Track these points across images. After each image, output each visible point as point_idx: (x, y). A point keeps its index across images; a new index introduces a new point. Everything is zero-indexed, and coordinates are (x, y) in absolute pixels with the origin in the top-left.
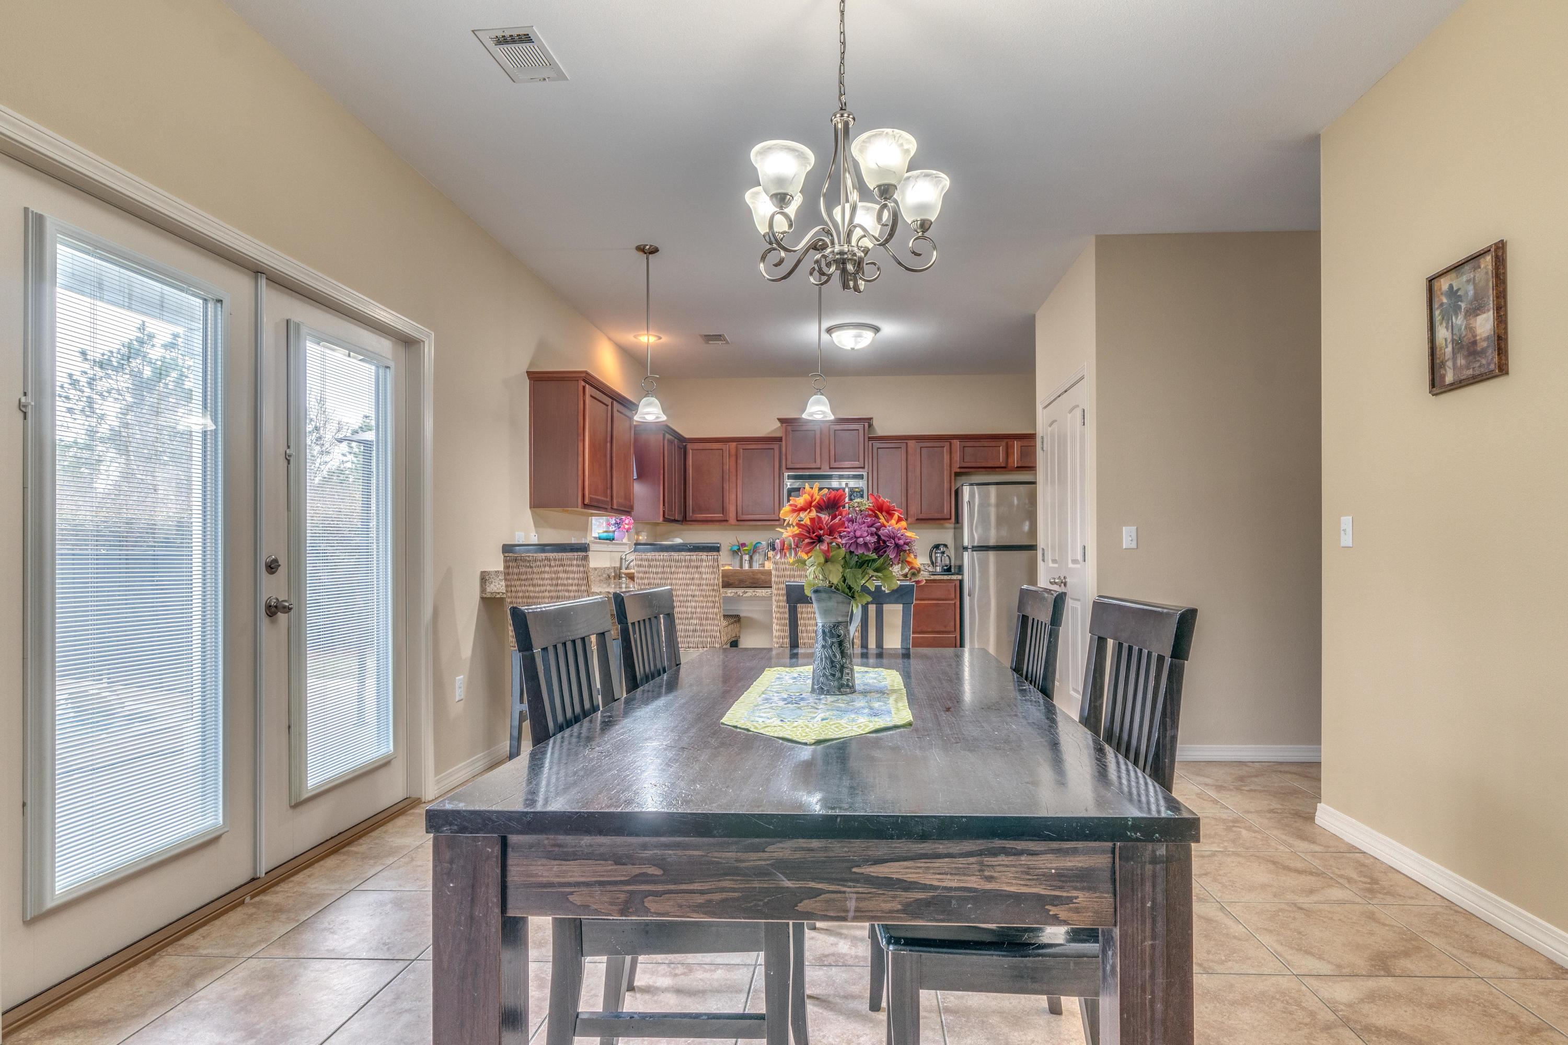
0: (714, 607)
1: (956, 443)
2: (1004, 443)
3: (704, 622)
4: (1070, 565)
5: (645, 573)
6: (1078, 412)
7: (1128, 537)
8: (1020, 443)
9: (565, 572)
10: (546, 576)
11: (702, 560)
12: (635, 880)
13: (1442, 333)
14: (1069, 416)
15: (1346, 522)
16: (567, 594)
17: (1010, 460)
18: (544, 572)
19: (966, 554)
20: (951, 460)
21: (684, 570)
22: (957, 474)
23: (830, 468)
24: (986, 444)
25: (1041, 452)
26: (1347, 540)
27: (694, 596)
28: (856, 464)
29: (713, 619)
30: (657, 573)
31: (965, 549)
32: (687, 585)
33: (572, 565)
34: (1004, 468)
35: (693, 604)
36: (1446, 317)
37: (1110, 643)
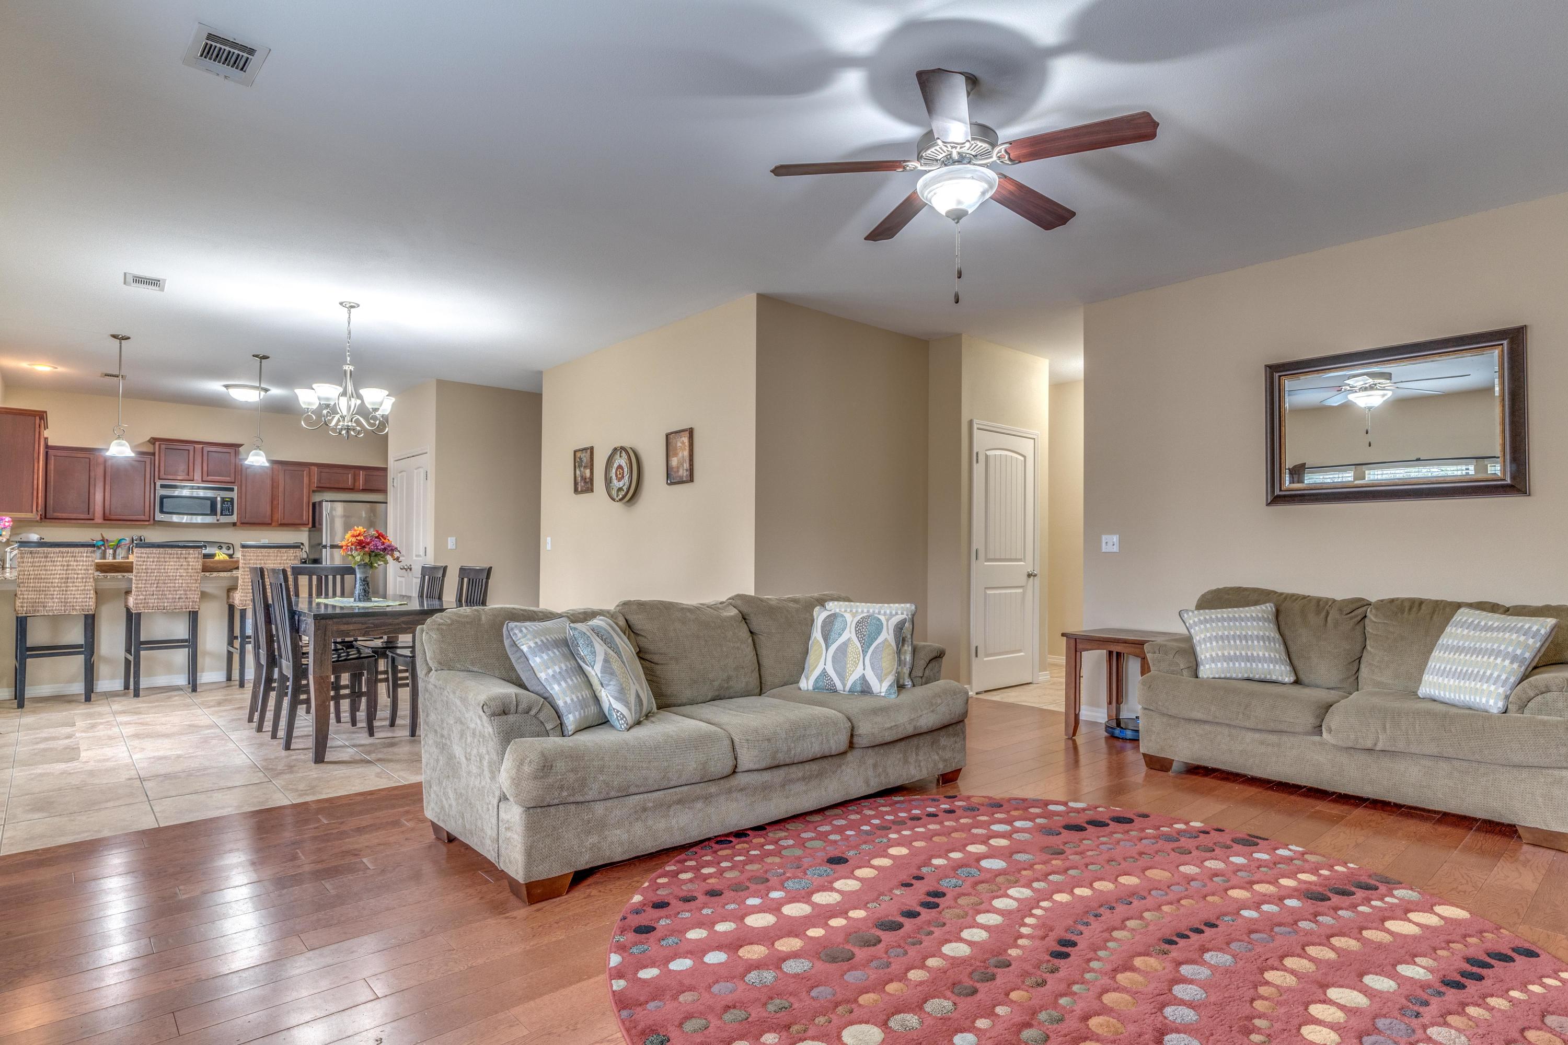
0: (195, 583)
1: (315, 469)
2: (352, 471)
3: (188, 593)
4: (415, 558)
5: (144, 561)
6: (422, 471)
7: (451, 543)
8: (364, 473)
9: (76, 561)
10: (58, 564)
11: (189, 554)
12: (367, 628)
13: (578, 472)
14: (415, 471)
15: (549, 539)
16: (76, 576)
17: (357, 484)
18: (57, 561)
19: (324, 550)
20: (310, 481)
21: (175, 560)
22: (314, 491)
23: (202, 481)
24: (338, 471)
25: (392, 488)
26: (549, 547)
27: (181, 576)
28: (228, 479)
29: (195, 591)
30: (153, 562)
31: (325, 547)
32: (177, 569)
33: (83, 557)
34: (352, 490)
35: (181, 581)
36: (579, 467)
37: (466, 580)
